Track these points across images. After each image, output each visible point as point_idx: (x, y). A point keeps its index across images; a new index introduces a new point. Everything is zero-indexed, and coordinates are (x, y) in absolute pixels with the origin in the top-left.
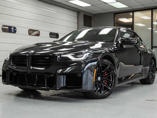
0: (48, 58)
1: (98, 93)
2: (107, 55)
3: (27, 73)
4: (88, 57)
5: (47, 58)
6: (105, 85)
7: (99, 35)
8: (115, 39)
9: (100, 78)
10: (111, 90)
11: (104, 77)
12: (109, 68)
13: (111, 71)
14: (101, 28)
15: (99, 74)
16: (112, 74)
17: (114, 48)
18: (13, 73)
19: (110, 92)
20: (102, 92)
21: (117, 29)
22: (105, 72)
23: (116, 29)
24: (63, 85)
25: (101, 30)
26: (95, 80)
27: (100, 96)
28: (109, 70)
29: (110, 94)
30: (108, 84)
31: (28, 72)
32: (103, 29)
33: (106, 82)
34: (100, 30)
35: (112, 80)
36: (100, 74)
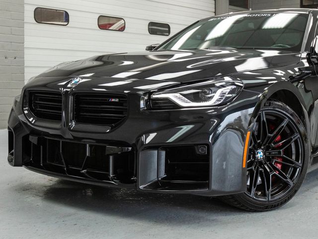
0: (117, 100)
1: (257, 194)
2: (284, 90)
3: (64, 140)
4: (227, 98)
5: (113, 100)
6: (277, 173)
7: (264, 29)
8: (305, 41)
9: (262, 154)
10: (293, 187)
11: (273, 149)
12: (288, 125)
13: (292, 133)
14: (267, 12)
15: (259, 141)
16: (296, 142)
17: (299, 69)
18: (30, 137)
19: (290, 191)
20: (269, 192)
21: (311, 15)
22: (275, 136)
23: (308, 15)
24: (158, 178)
25: (267, 18)
26: (249, 158)
27: (263, 205)
28: (288, 132)
29: (290, 197)
30: (285, 168)
31: (67, 137)
32: (272, 15)
33: (279, 163)
34: (265, 19)
35: (297, 159)
36: (263, 141)
